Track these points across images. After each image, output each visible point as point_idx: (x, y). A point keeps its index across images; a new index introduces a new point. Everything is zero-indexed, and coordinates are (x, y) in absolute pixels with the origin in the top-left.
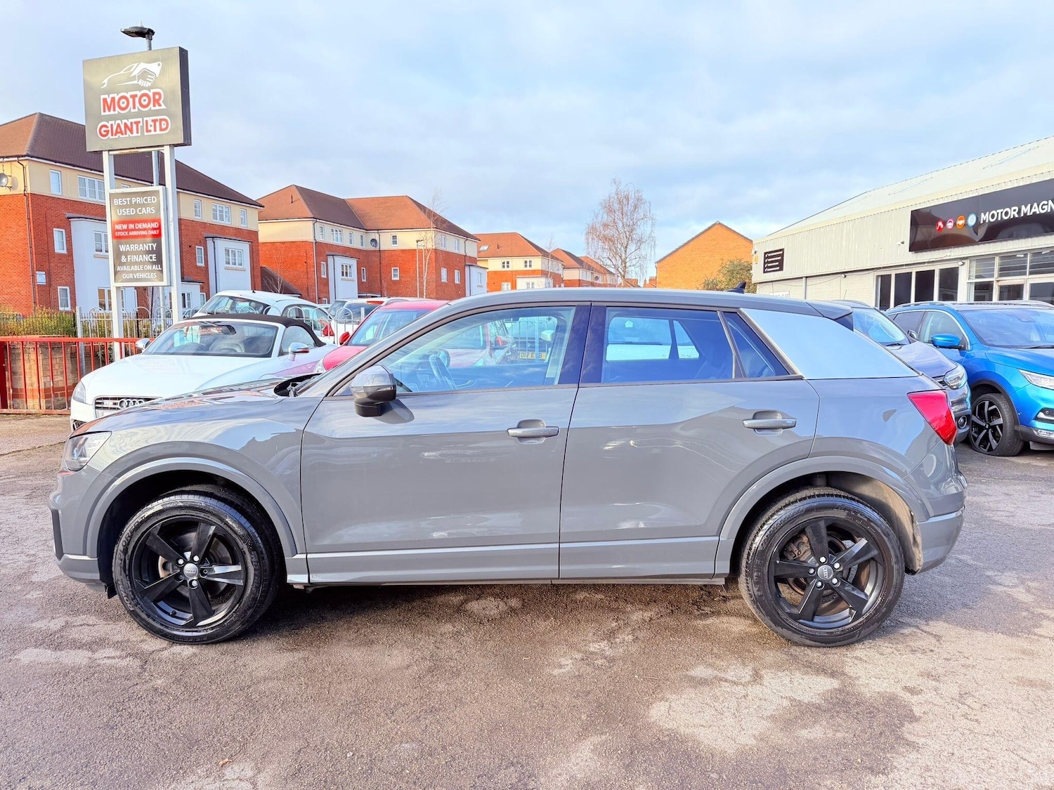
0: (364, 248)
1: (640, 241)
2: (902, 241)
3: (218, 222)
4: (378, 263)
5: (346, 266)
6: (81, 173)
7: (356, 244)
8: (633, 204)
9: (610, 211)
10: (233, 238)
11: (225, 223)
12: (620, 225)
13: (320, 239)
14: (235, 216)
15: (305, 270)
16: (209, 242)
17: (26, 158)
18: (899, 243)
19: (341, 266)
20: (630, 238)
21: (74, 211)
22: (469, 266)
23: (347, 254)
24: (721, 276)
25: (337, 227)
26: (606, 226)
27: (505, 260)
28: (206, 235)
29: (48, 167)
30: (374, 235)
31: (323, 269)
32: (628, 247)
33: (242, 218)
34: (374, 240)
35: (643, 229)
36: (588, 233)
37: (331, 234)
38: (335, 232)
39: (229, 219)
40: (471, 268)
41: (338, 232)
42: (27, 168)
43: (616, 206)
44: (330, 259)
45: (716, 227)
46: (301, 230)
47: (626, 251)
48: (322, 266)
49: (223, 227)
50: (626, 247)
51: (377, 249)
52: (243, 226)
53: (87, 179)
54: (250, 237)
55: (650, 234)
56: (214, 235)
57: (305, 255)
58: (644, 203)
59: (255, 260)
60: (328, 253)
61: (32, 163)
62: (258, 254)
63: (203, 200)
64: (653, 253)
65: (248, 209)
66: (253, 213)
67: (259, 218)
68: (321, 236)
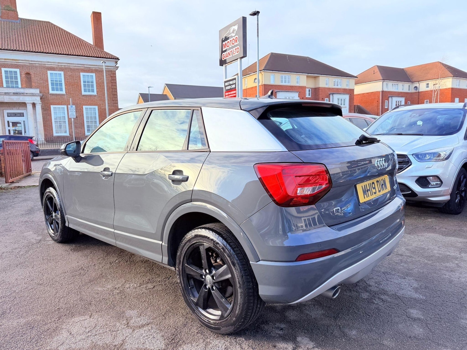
0: (410, 91)
3: (336, 87)
4: (417, 98)
5: (399, 101)
6: (281, 74)
7: (406, 90)
10: (342, 93)
11: (339, 87)
13: (385, 89)
14: (344, 83)
15: (377, 105)
16: (331, 96)
17: (263, 71)
19: (395, 102)
21: (279, 89)
23: (400, 96)
25: (395, 83)
28: (330, 93)
29: (270, 73)
30: (416, 84)
31: (386, 104)
33: (347, 84)
34: (416, 87)
37: (391, 86)
38: (394, 86)
39: (341, 85)
41: (396, 85)
42: (263, 75)
44: (390, 99)
46: (377, 87)
48: (386, 102)
49: (338, 89)
51: (418, 91)
52: (347, 88)
53: (284, 76)
54: (350, 92)
56: (334, 93)
57: (377, 98)
59: (352, 102)
60: (389, 96)
61: (265, 73)
62: (353, 100)
63: (330, 78)
65: (350, 79)
66: (352, 81)
67: (355, 83)
68: (386, 88)
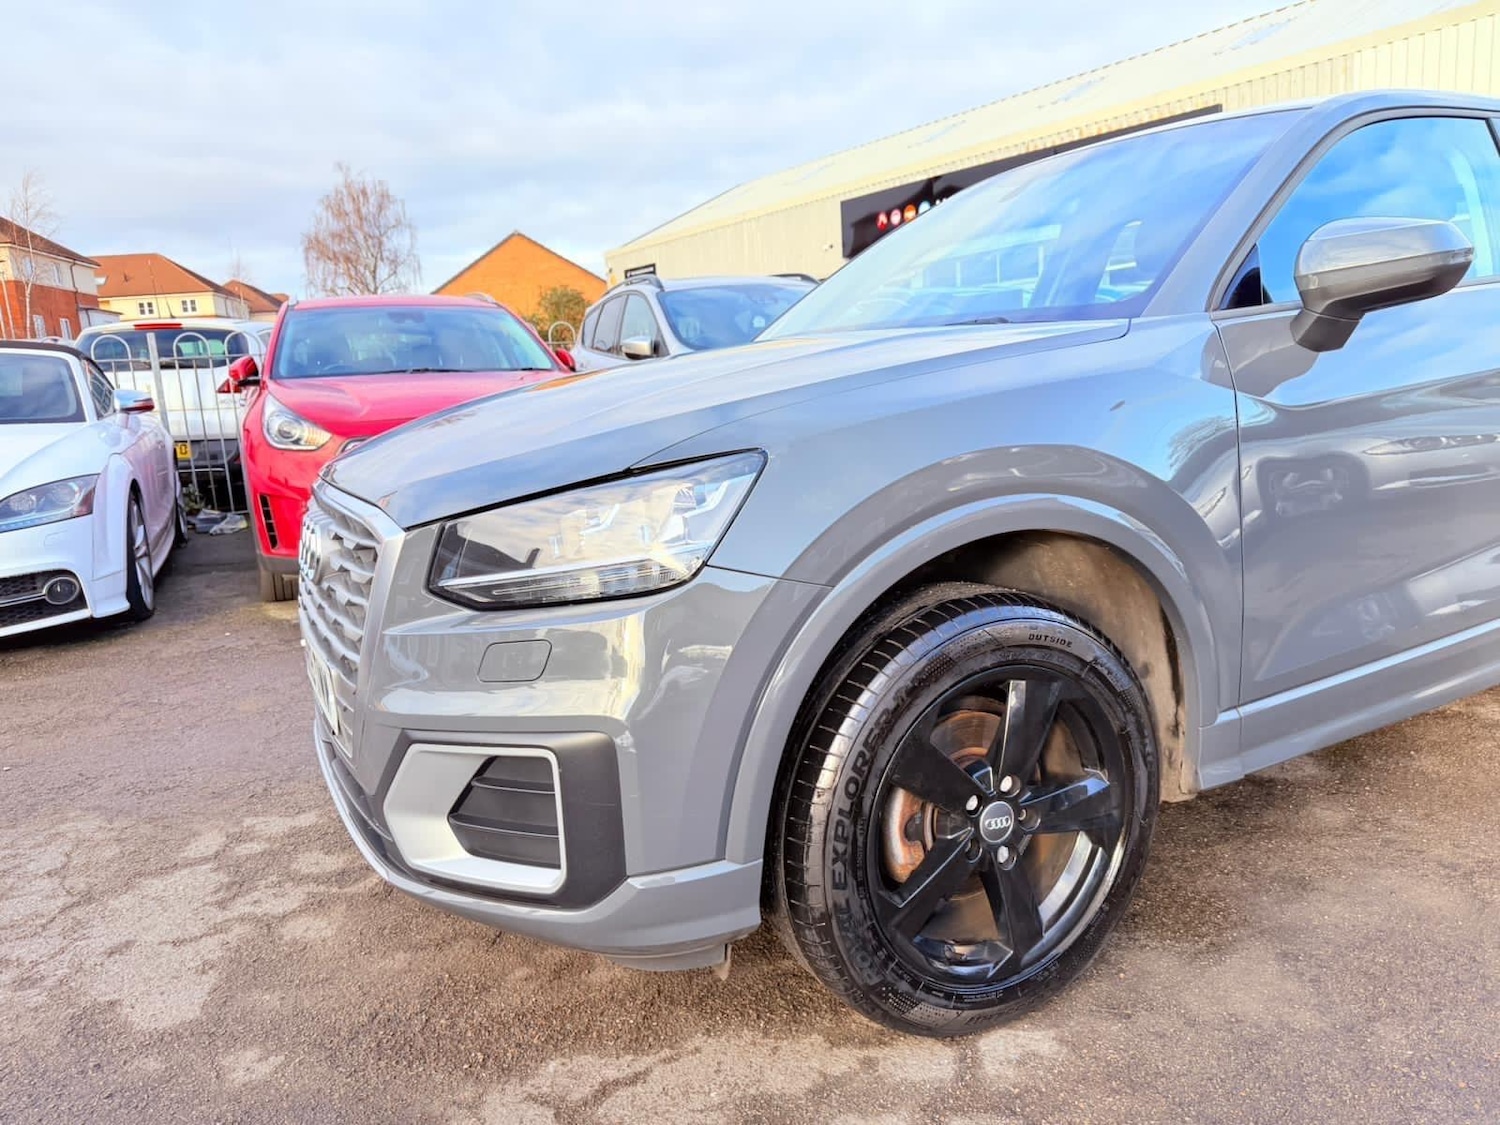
1: (394, 263)
2: (829, 243)
8: (376, 204)
9: (340, 214)
12: (360, 237)
18: (827, 247)
20: (379, 257)
22: (87, 310)
24: (542, 310)
26: (338, 236)
27: (145, 300)
32: (378, 271)
35: (397, 242)
36: (307, 250)
40: (90, 313)
43: (349, 207)
45: (514, 239)
47: (374, 278)
50: (374, 272)
55: (409, 251)
58: (394, 202)
64: (418, 278)
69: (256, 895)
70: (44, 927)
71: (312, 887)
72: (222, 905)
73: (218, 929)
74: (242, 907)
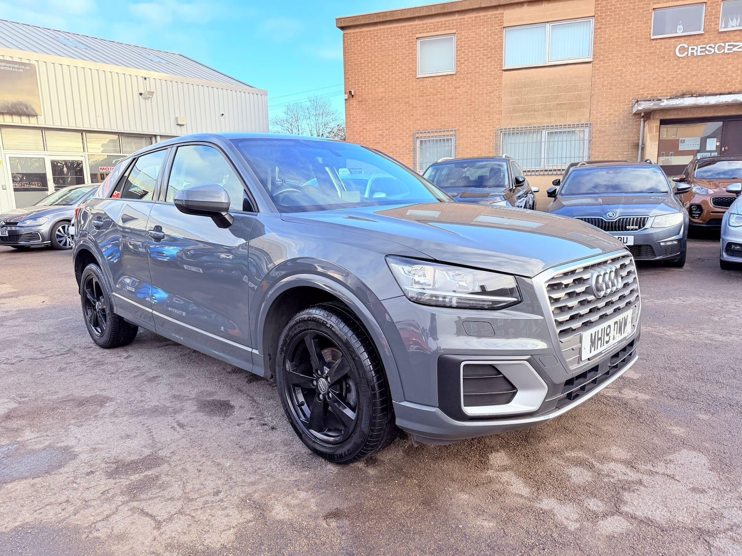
69: (621, 477)
70: (731, 529)
71: (597, 465)
72: (640, 482)
73: (652, 473)
74: (633, 476)
